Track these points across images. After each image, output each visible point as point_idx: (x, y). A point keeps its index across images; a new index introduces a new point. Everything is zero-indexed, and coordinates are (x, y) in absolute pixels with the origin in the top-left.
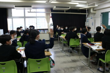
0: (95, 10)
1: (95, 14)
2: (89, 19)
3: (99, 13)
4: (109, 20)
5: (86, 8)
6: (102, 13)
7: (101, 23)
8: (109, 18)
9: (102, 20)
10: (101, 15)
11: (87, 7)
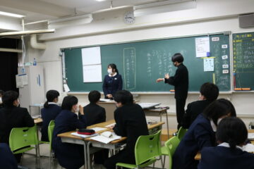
0: (43, 42)
1: (41, 51)
2: (28, 67)
3: (54, 50)
4: (84, 68)
5: (21, 35)
6: (63, 50)
7: (64, 76)
8: (84, 63)
9: (64, 69)
10: (61, 56)
11: (23, 31)
